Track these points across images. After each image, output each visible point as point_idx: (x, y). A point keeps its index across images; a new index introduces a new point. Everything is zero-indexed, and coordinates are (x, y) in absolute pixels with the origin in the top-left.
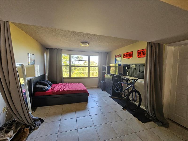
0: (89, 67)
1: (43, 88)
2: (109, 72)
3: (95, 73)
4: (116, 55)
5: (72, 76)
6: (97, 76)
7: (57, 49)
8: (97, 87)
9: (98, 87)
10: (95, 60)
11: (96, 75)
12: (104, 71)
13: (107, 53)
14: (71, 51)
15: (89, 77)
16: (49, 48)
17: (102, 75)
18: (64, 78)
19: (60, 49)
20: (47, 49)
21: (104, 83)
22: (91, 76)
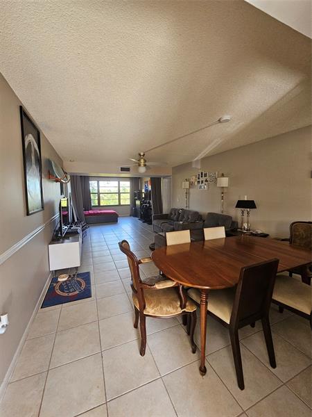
0: (119, 193)
2: (139, 198)
3: (126, 200)
4: (145, 181)
5: (101, 205)
6: (129, 204)
8: (129, 215)
9: (131, 216)
10: (126, 185)
11: (128, 202)
14: (99, 178)
15: (120, 205)
17: (133, 201)
18: (93, 206)
21: (135, 210)
22: (122, 204)
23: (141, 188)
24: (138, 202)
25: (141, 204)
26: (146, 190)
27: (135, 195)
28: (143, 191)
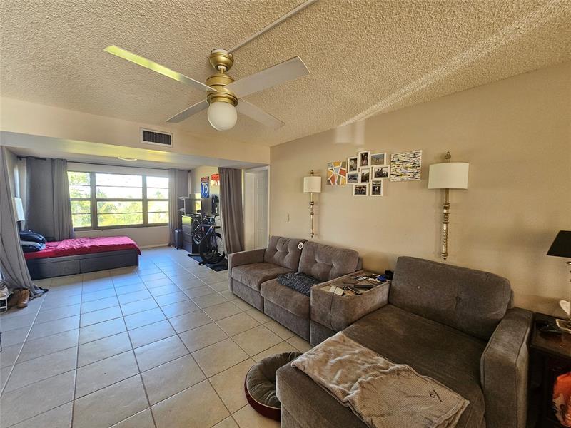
0: (145, 201)
1: (30, 246)
2: (190, 211)
3: (160, 214)
4: (202, 177)
5: (100, 224)
6: (168, 221)
7: (53, 160)
8: (167, 244)
9: (169, 245)
10: (161, 186)
11: (165, 218)
12: (181, 210)
13: (189, 171)
15: (145, 225)
16: (27, 157)
17: (177, 218)
18: (76, 229)
19: (62, 160)
20: (20, 157)
21: (181, 234)
22: (150, 221)
23: (194, 192)
24: (187, 219)
25: (194, 224)
26: (205, 196)
27: (180, 204)
28: (198, 196)
